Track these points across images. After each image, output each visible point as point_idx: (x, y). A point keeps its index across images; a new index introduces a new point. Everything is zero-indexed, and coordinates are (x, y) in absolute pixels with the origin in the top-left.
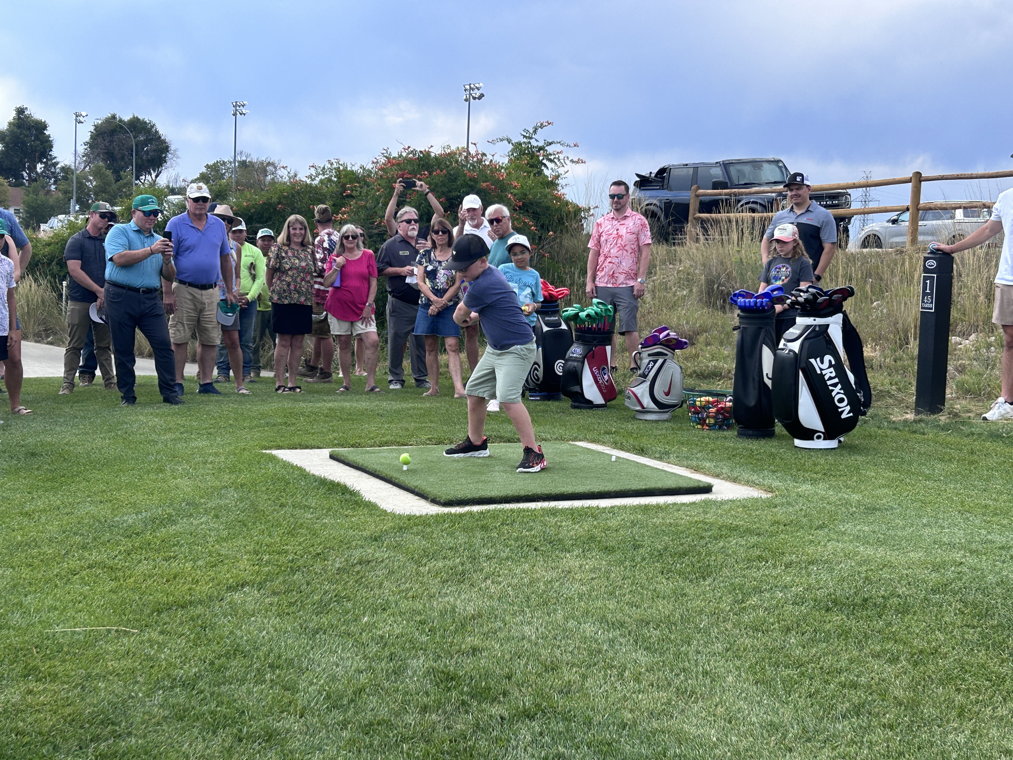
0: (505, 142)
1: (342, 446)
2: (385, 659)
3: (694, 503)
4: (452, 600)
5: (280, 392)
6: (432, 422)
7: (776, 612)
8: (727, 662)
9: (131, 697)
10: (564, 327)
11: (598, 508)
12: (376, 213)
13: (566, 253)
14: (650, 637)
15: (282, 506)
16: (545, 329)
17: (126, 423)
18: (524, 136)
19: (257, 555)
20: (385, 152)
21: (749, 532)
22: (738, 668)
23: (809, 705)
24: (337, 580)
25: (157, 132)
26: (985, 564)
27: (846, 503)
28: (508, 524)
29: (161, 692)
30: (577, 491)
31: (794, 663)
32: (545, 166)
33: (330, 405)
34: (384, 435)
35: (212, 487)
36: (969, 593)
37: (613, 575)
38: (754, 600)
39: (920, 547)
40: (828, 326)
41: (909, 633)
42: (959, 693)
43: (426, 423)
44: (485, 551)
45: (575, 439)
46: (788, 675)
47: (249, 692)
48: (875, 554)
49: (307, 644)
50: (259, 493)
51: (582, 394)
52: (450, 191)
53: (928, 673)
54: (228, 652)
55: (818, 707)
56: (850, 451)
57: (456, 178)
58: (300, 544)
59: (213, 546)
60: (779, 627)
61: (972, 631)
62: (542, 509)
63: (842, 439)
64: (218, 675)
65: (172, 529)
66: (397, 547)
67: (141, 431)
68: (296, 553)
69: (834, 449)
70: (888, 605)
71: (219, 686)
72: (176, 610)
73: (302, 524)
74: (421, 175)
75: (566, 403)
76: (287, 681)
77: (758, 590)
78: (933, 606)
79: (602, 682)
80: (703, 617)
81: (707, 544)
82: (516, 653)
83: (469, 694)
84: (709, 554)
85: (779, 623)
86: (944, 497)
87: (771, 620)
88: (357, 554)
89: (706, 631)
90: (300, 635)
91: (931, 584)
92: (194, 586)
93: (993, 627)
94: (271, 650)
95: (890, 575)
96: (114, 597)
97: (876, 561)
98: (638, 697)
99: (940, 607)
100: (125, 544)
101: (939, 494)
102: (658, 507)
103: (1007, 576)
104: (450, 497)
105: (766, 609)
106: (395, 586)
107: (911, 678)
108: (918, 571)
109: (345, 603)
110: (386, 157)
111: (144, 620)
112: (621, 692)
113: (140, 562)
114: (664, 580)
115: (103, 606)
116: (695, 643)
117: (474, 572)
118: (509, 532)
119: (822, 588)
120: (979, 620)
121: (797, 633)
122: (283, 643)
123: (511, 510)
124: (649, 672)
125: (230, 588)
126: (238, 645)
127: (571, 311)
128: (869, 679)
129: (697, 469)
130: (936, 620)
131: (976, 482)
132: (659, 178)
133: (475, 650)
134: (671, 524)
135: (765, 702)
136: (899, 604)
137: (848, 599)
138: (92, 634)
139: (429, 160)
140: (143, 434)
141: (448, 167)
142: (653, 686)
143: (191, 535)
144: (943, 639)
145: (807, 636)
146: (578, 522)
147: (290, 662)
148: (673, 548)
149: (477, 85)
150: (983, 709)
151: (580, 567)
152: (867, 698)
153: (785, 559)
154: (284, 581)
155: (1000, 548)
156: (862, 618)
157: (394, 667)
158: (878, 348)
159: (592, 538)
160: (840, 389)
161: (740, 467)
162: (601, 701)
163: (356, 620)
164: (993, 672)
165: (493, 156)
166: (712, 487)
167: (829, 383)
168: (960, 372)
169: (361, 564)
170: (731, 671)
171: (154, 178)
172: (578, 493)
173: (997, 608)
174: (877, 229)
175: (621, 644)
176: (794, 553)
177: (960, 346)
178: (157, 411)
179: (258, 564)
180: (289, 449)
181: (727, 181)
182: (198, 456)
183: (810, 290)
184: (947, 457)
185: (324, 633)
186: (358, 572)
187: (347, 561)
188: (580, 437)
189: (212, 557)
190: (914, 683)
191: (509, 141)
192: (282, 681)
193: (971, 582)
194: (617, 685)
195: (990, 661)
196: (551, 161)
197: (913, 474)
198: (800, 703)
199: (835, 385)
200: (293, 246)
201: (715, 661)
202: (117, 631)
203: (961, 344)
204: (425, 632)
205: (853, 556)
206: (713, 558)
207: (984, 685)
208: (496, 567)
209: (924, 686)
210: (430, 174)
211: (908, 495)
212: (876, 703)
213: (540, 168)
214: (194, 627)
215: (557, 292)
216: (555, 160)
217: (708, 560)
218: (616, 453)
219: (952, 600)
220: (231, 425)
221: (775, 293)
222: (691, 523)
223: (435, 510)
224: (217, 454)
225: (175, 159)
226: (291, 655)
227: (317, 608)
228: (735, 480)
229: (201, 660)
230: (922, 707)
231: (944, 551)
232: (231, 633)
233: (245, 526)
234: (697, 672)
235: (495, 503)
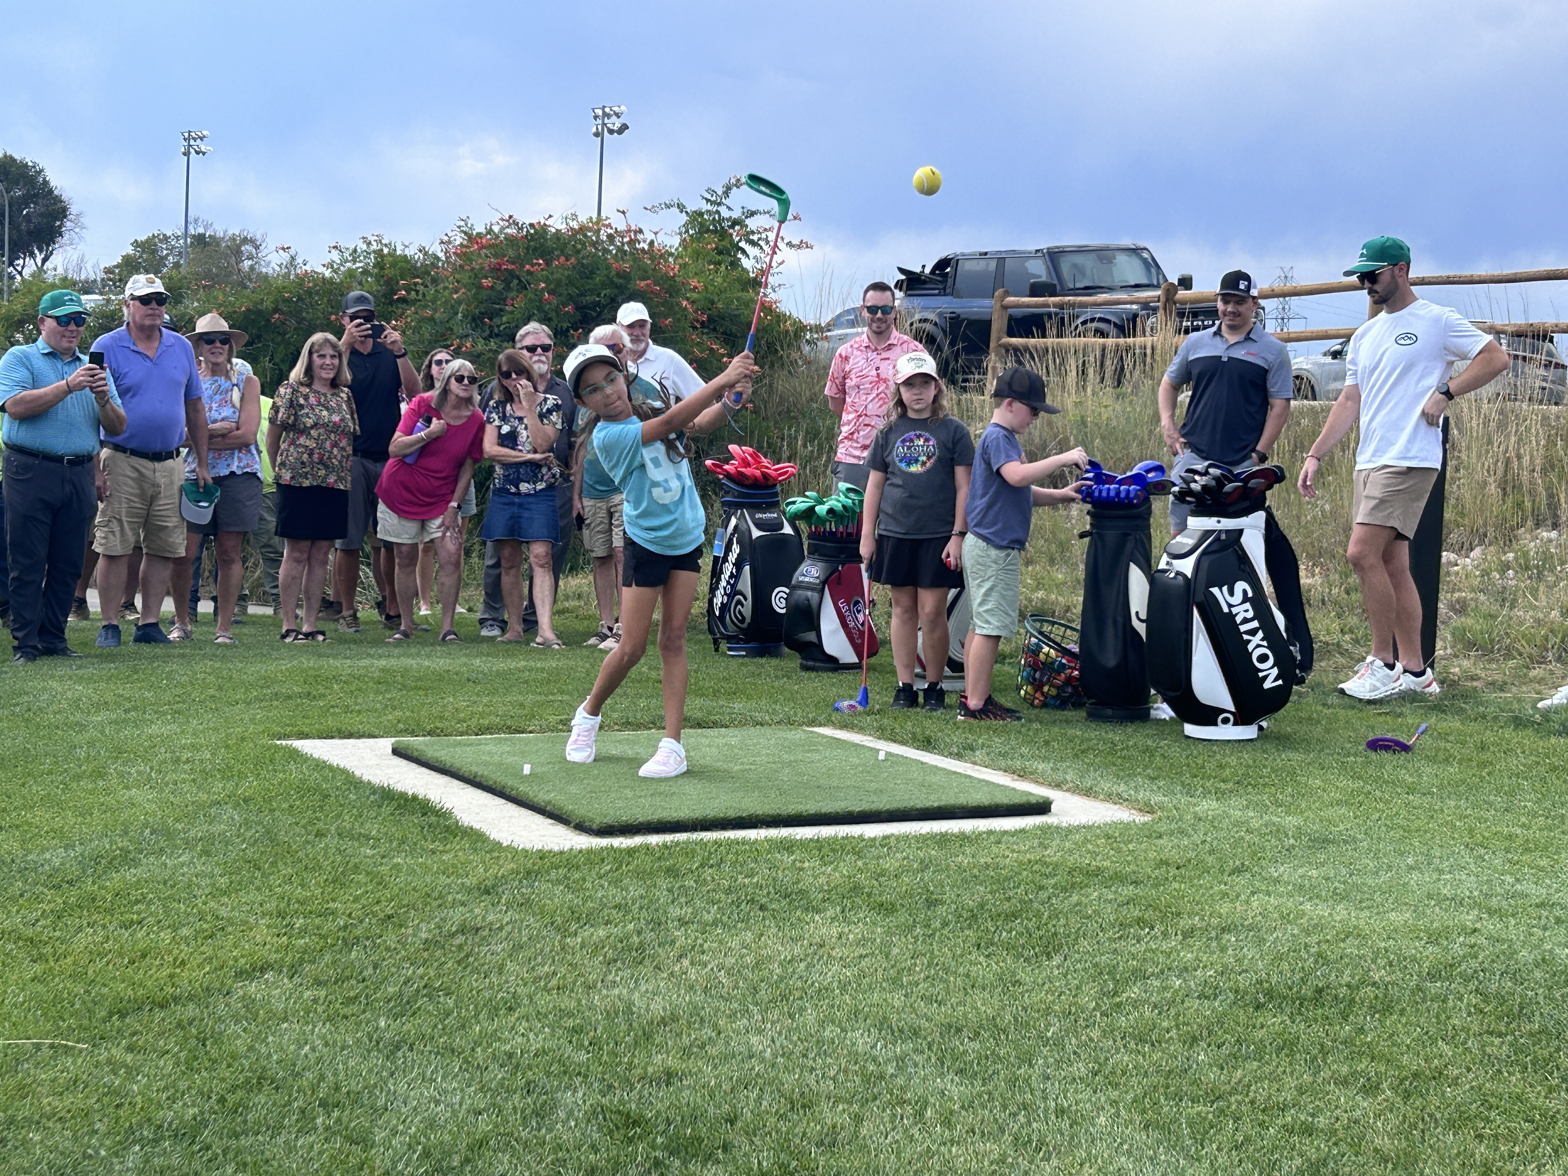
0: (675, 210)
1: (413, 733)
2: (519, 1091)
3: (1023, 831)
4: (625, 991)
5: (288, 640)
6: (562, 692)
7: (1173, 1012)
8: (1095, 1092)
9: (86, 1156)
10: (788, 530)
11: (861, 838)
12: (452, 330)
13: (781, 403)
14: (965, 1052)
15: (320, 834)
16: (756, 533)
17: (27, 694)
18: (708, 200)
19: (284, 918)
20: (462, 223)
21: (1119, 878)
22: (1114, 1103)
23: (1236, 1163)
24: (425, 961)
25: (46, 182)
26: (1514, 931)
27: (1278, 831)
28: (712, 866)
29: (137, 1148)
30: (823, 811)
31: (1207, 1093)
32: (744, 252)
33: (383, 662)
34: (482, 715)
35: (193, 803)
36: (1490, 980)
37: (895, 951)
38: (1134, 991)
39: (1406, 904)
40: (1241, 532)
41: (1394, 1045)
42: (1481, 1141)
43: (553, 694)
44: (675, 912)
45: (813, 723)
46: (1199, 1114)
47: (290, 1148)
48: (1330, 914)
49: (383, 1067)
50: (277, 813)
51: (819, 645)
52: (583, 295)
53: (1428, 1110)
54: (247, 1081)
55: (1250, 1166)
56: (1277, 745)
57: (592, 272)
58: (356, 899)
59: (205, 903)
60: (1180, 1036)
61: (1497, 1041)
62: (767, 840)
63: (1264, 724)
64: (233, 1120)
65: (131, 874)
66: (526, 904)
67: (55, 707)
68: (350, 915)
69: (1251, 740)
70: (1357, 999)
71: (237, 1138)
72: (150, 1010)
73: (356, 866)
74: (533, 265)
75: (791, 661)
76: (354, 1129)
77: (1139, 975)
78: (1432, 1000)
79: (889, 1126)
80: (1052, 1019)
81: (1049, 898)
82: (739, 1080)
83: (665, 1148)
84: (1055, 915)
85: (1178, 1029)
86: (1440, 821)
87: (1165, 1024)
88: (457, 916)
89: (1058, 1044)
90: (369, 1052)
91: (1427, 964)
92: (178, 971)
93: (1531, 1034)
94: (322, 1078)
95: (1358, 949)
96: (40, 988)
97: (1334, 927)
98: (950, 1151)
99: (1443, 1001)
100: (54, 900)
101: (1432, 817)
102: (963, 837)
103: (1551, 951)
104: (609, 820)
105: (1155, 1007)
106: (525, 970)
107: (1401, 1118)
108: (1404, 943)
109: (442, 999)
110: (465, 233)
111: (96, 1027)
112: (923, 1143)
113: (80, 929)
114: (981, 959)
115: (22, 1004)
116: (1040, 1062)
117: (659, 946)
118: (713, 880)
119: (1246, 971)
120: (1508, 1024)
121: (1209, 1046)
122: (341, 1066)
123: (716, 842)
124: (966, 1110)
125: (240, 974)
126: (264, 1068)
127: (800, 504)
128: (1333, 1121)
129: (1022, 774)
130: (1438, 1023)
131: (1492, 798)
132: (939, 275)
133: (669, 1076)
134: (987, 867)
135: (1163, 1157)
136: (1376, 997)
137: (1291, 989)
138: (9, 1052)
139: (546, 240)
140: (59, 712)
141: (578, 252)
142: (974, 1134)
143: (165, 883)
144: (1450, 1053)
145: (1225, 1050)
146: (832, 863)
147: (355, 1098)
148: (994, 905)
149: (616, 109)
150: (1521, 1168)
151: (840, 937)
152: (1330, 1151)
153: (1182, 923)
154: (334, 962)
155: (1537, 906)
156: (1316, 1020)
157: (534, 1104)
158: (1317, 570)
159: (856, 889)
160: (1262, 640)
161: (1096, 771)
162: (889, 1158)
163: (463, 1027)
164: (1535, 1108)
165: (656, 233)
166: (1051, 803)
167: (1243, 628)
168: (1458, 612)
169: (463, 934)
170: (1103, 1108)
171: (39, 264)
172: (825, 814)
173: (1538, 1003)
174: (1308, 367)
175: (916, 1065)
176: (1197, 914)
177: (1456, 568)
178: (80, 672)
179: (285, 934)
180: (320, 738)
181: (1056, 282)
182: (163, 750)
183: (1211, 470)
184: (1441, 756)
185: (411, 1049)
186: (460, 947)
187: (440, 927)
188: (822, 718)
189: (206, 922)
190: (1406, 1126)
191: (681, 208)
192: (347, 1129)
193: (1493, 961)
194: (915, 1131)
195: (1529, 1090)
196: (753, 243)
197: (1386, 782)
198: (1220, 1160)
199: (1253, 632)
200: (317, 386)
201: (1076, 1091)
202: (52, 1046)
203: (1457, 565)
204: (583, 1045)
205: (1296, 918)
206: (1062, 921)
207: (1522, 1129)
208: (697, 938)
209: (1423, 1131)
210: (548, 263)
211: (1380, 819)
212: (1345, 1158)
213: (735, 256)
214: (186, 1039)
215: (776, 470)
216: (762, 243)
217: (1054, 926)
218: (885, 747)
219: (1462, 990)
220: (213, 696)
221: (1150, 475)
222: (1021, 863)
223: (584, 842)
224: (195, 747)
225: (77, 230)
226: (355, 1085)
227: (395, 1007)
228: (1088, 793)
229: (202, 1094)
230: (1421, 1165)
231: (1446, 911)
232: (251, 1048)
233: (259, 869)
234: (1046, 1110)
235: (686, 831)
